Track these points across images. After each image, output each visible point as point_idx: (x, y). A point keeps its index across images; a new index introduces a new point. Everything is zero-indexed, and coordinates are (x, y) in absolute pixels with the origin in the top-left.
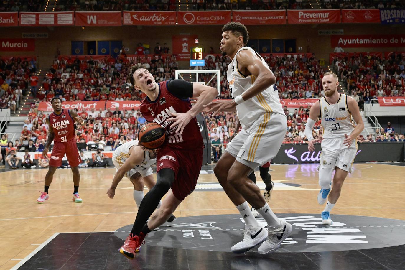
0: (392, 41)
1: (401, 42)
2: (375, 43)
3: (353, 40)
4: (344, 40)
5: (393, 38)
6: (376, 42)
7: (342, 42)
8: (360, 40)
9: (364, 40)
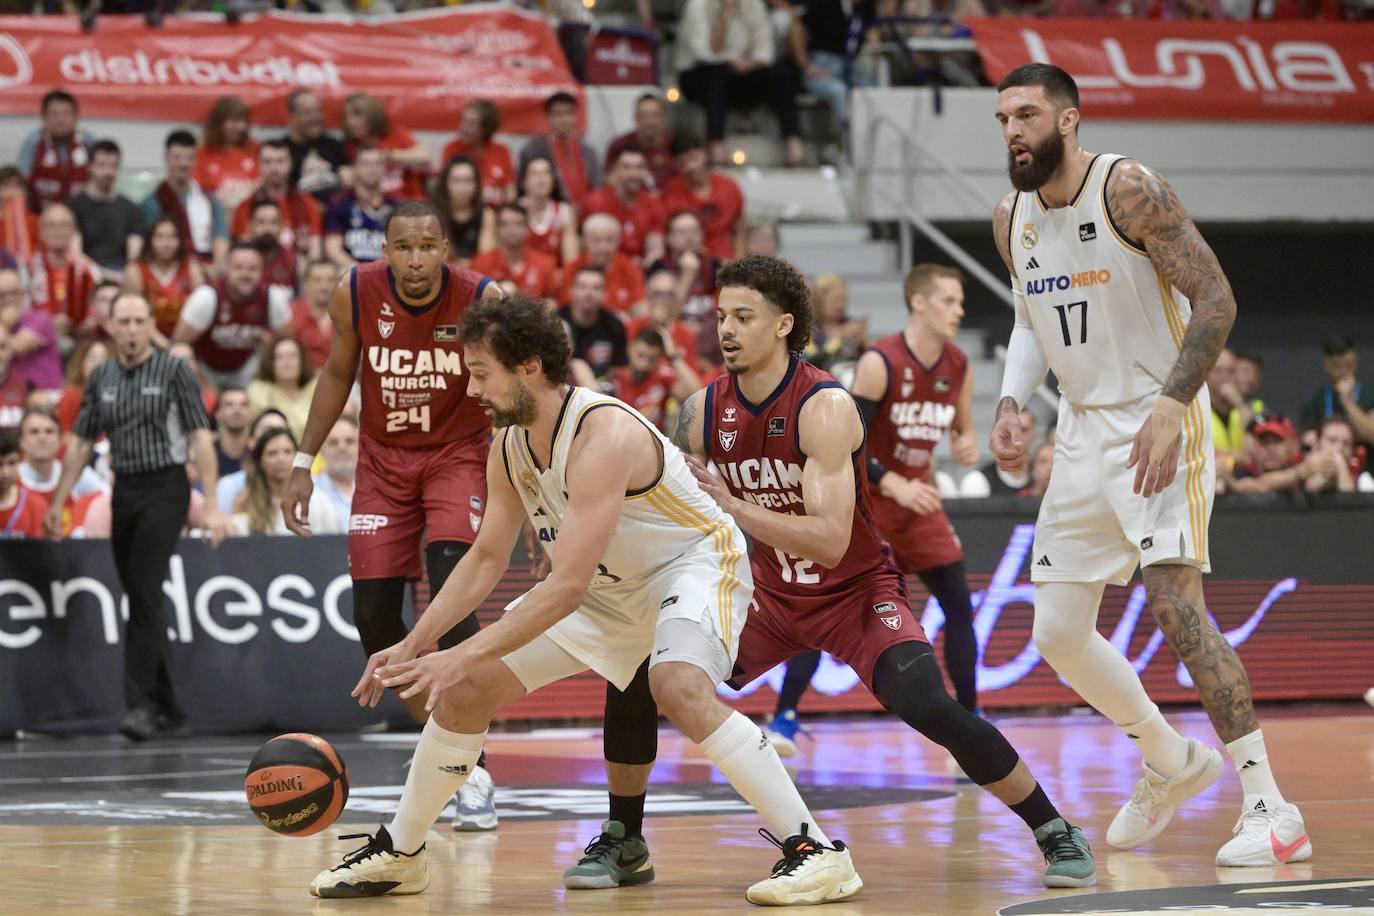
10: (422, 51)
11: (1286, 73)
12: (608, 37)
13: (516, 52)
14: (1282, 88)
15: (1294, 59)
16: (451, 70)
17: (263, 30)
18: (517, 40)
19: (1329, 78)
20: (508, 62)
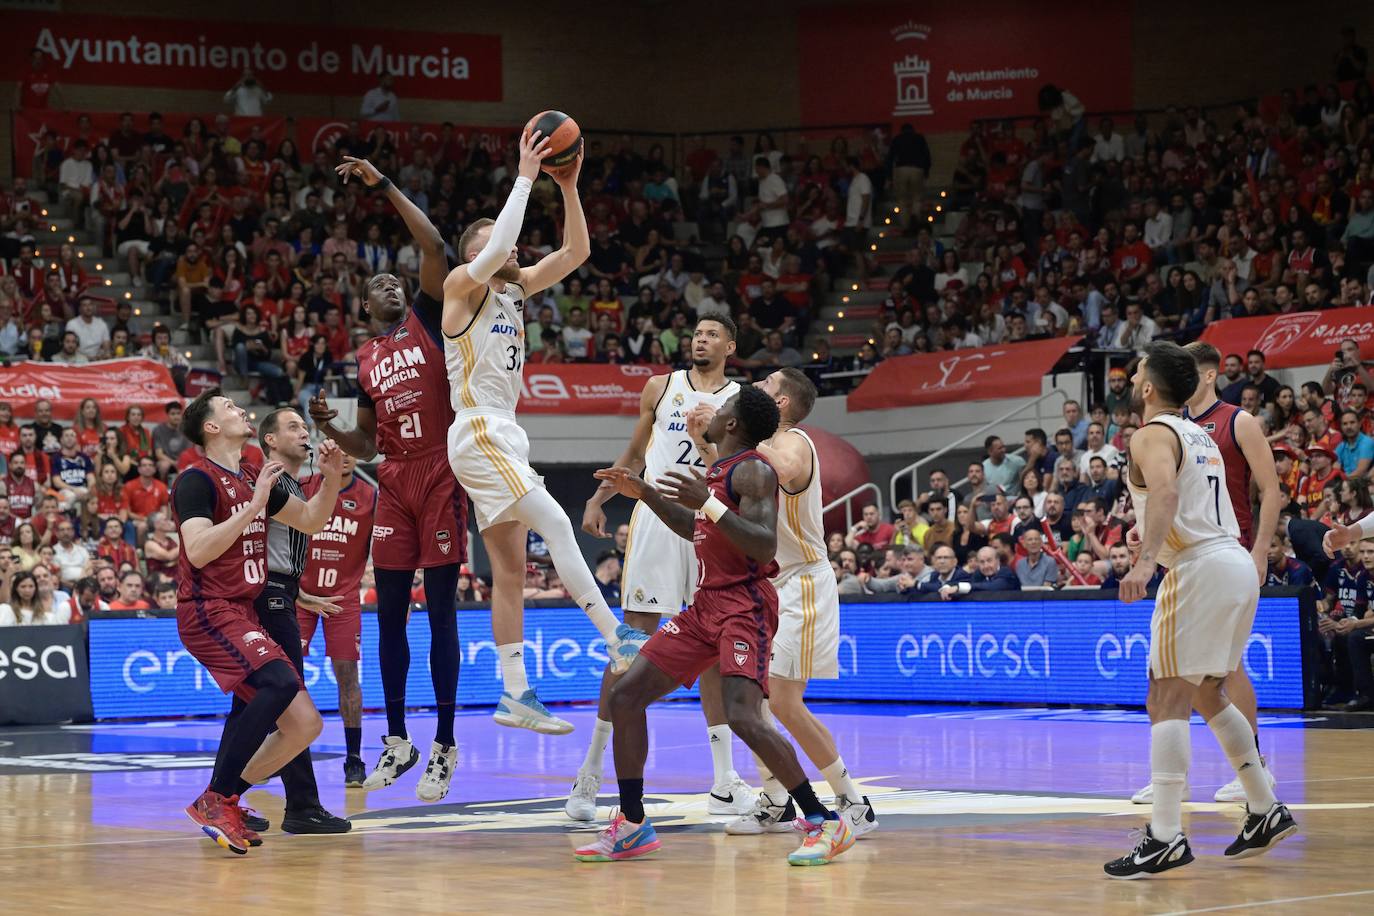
0: (308, 61)
1: (355, 69)
2: (223, 65)
3: (110, 45)
4: (63, 42)
5: (314, 45)
6: (229, 60)
7: (52, 49)
8: (148, 46)
9: (169, 48)
10: (102, 380)
11: (535, 390)
12: (197, 373)
13: (150, 381)
14: (533, 397)
15: (539, 383)
16: (117, 390)
17: (22, 370)
18: (150, 375)
19: (557, 392)
20: (146, 385)
